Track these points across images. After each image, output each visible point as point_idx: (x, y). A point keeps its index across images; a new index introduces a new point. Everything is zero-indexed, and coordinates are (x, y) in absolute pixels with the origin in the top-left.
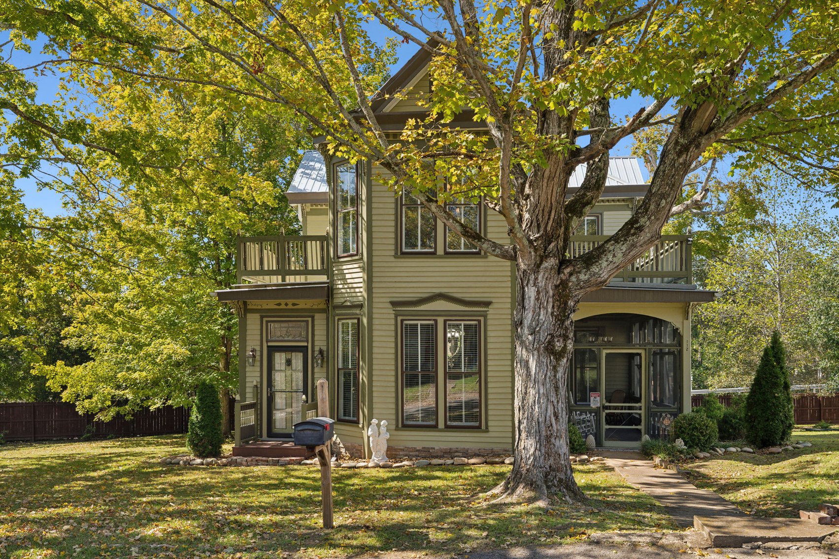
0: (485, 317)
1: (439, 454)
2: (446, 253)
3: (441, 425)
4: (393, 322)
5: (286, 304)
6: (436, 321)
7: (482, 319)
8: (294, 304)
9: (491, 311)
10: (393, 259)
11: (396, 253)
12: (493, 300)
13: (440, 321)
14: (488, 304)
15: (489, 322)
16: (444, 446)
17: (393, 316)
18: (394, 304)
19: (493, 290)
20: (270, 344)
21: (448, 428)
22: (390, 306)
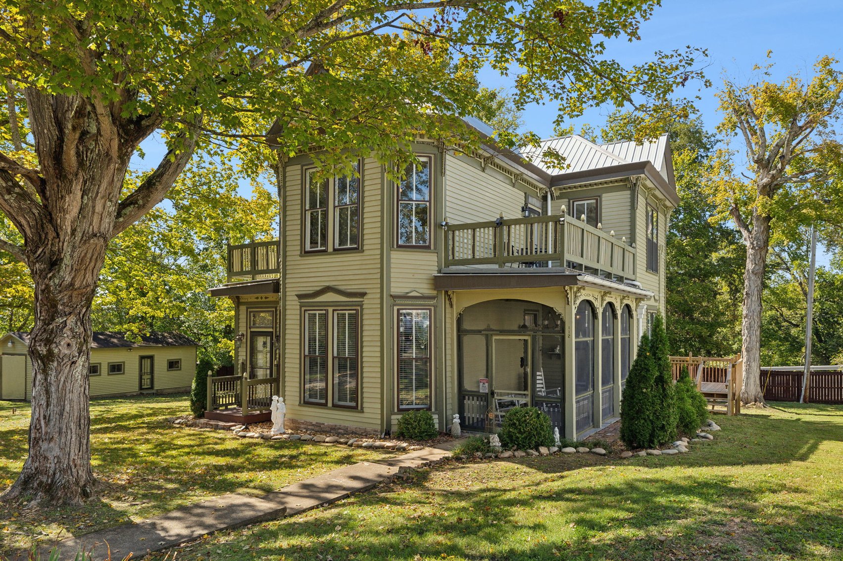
0: (361, 306)
1: (328, 429)
2: (335, 250)
3: (330, 404)
4: (298, 312)
5: (262, 298)
6: (327, 311)
7: (359, 308)
8: (266, 298)
9: (366, 301)
10: (299, 258)
11: (301, 253)
12: (368, 291)
13: (330, 310)
14: (363, 295)
15: (365, 311)
16: (332, 423)
17: (298, 307)
18: (300, 297)
19: (368, 282)
20: (252, 330)
21: (335, 406)
22: (296, 298)
